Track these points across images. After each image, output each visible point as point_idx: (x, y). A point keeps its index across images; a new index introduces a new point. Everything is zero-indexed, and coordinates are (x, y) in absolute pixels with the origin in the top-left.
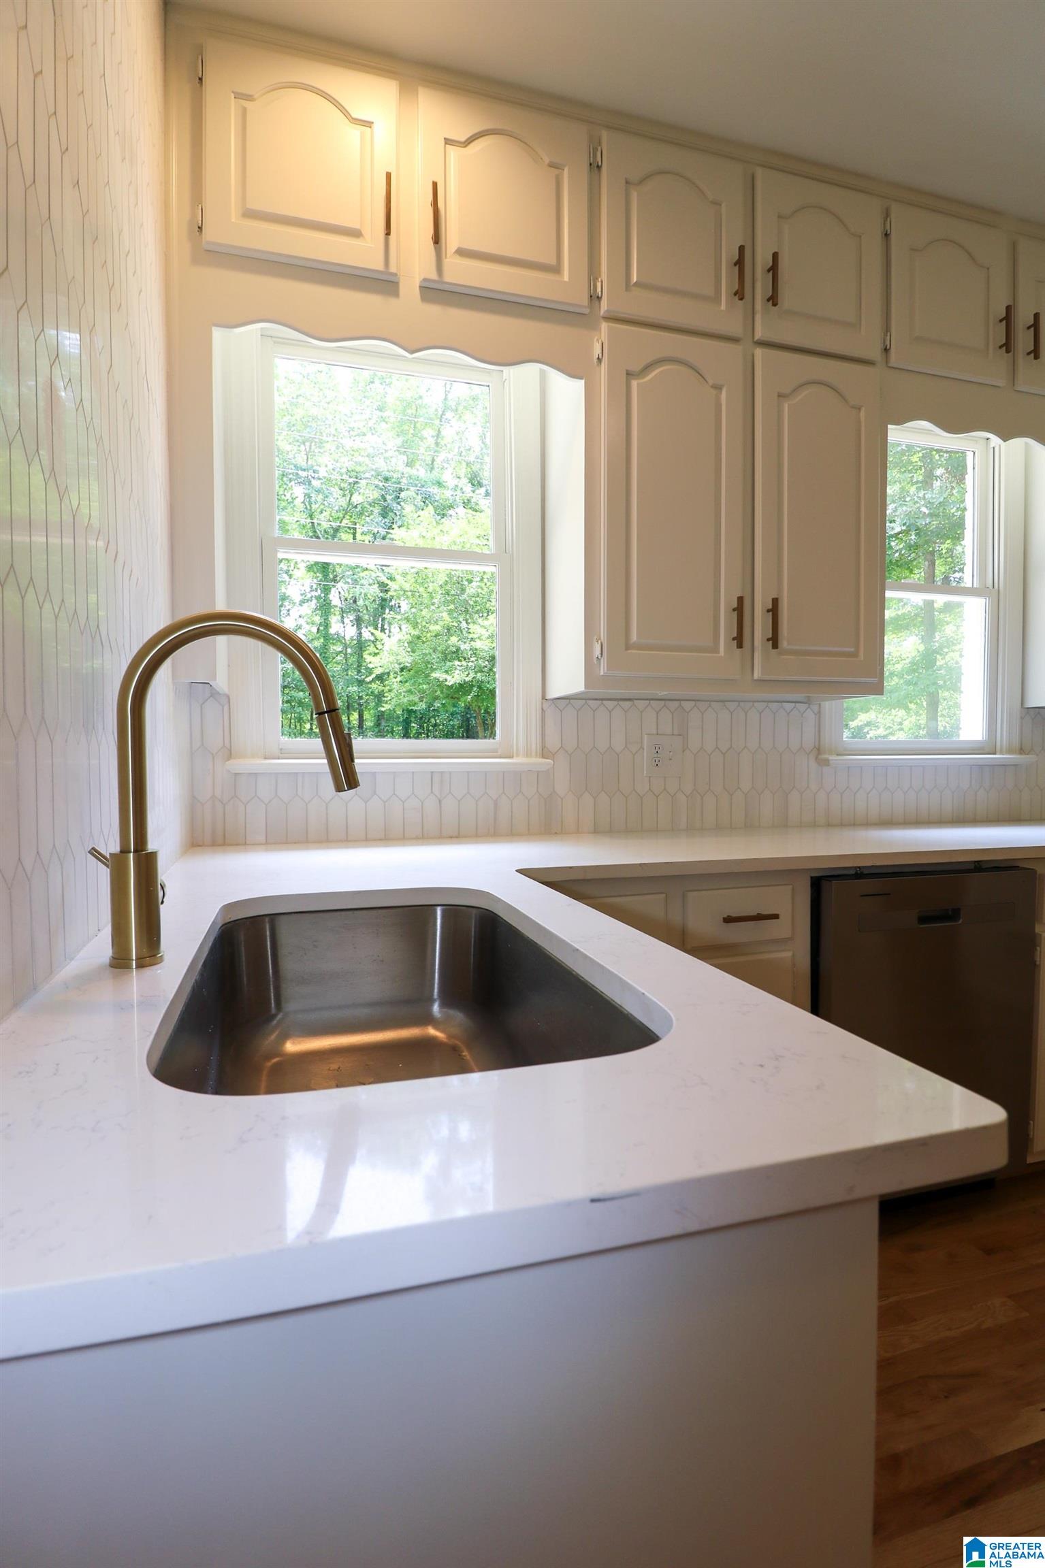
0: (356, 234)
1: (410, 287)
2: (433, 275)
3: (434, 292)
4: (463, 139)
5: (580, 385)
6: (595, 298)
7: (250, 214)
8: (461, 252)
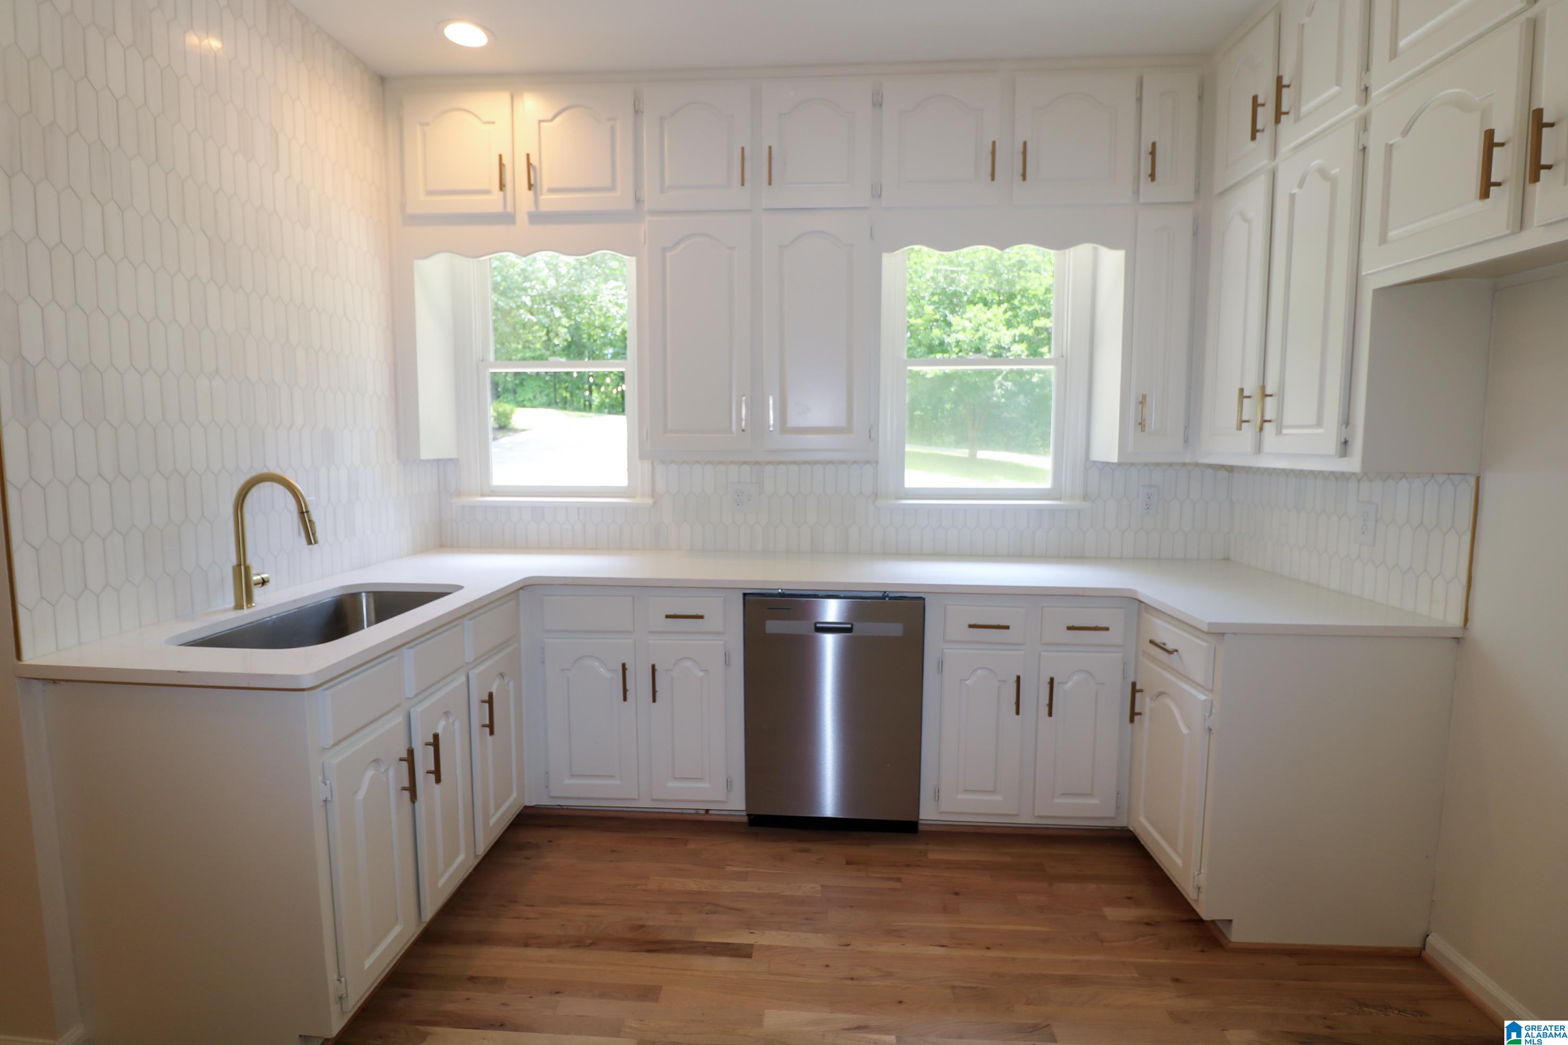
0: (487, 192)
1: (522, 218)
2: (533, 209)
3: (537, 218)
4: (550, 117)
5: (634, 259)
6: (638, 201)
7: (429, 193)
8: (552, 191)
